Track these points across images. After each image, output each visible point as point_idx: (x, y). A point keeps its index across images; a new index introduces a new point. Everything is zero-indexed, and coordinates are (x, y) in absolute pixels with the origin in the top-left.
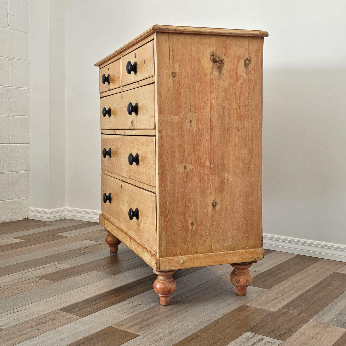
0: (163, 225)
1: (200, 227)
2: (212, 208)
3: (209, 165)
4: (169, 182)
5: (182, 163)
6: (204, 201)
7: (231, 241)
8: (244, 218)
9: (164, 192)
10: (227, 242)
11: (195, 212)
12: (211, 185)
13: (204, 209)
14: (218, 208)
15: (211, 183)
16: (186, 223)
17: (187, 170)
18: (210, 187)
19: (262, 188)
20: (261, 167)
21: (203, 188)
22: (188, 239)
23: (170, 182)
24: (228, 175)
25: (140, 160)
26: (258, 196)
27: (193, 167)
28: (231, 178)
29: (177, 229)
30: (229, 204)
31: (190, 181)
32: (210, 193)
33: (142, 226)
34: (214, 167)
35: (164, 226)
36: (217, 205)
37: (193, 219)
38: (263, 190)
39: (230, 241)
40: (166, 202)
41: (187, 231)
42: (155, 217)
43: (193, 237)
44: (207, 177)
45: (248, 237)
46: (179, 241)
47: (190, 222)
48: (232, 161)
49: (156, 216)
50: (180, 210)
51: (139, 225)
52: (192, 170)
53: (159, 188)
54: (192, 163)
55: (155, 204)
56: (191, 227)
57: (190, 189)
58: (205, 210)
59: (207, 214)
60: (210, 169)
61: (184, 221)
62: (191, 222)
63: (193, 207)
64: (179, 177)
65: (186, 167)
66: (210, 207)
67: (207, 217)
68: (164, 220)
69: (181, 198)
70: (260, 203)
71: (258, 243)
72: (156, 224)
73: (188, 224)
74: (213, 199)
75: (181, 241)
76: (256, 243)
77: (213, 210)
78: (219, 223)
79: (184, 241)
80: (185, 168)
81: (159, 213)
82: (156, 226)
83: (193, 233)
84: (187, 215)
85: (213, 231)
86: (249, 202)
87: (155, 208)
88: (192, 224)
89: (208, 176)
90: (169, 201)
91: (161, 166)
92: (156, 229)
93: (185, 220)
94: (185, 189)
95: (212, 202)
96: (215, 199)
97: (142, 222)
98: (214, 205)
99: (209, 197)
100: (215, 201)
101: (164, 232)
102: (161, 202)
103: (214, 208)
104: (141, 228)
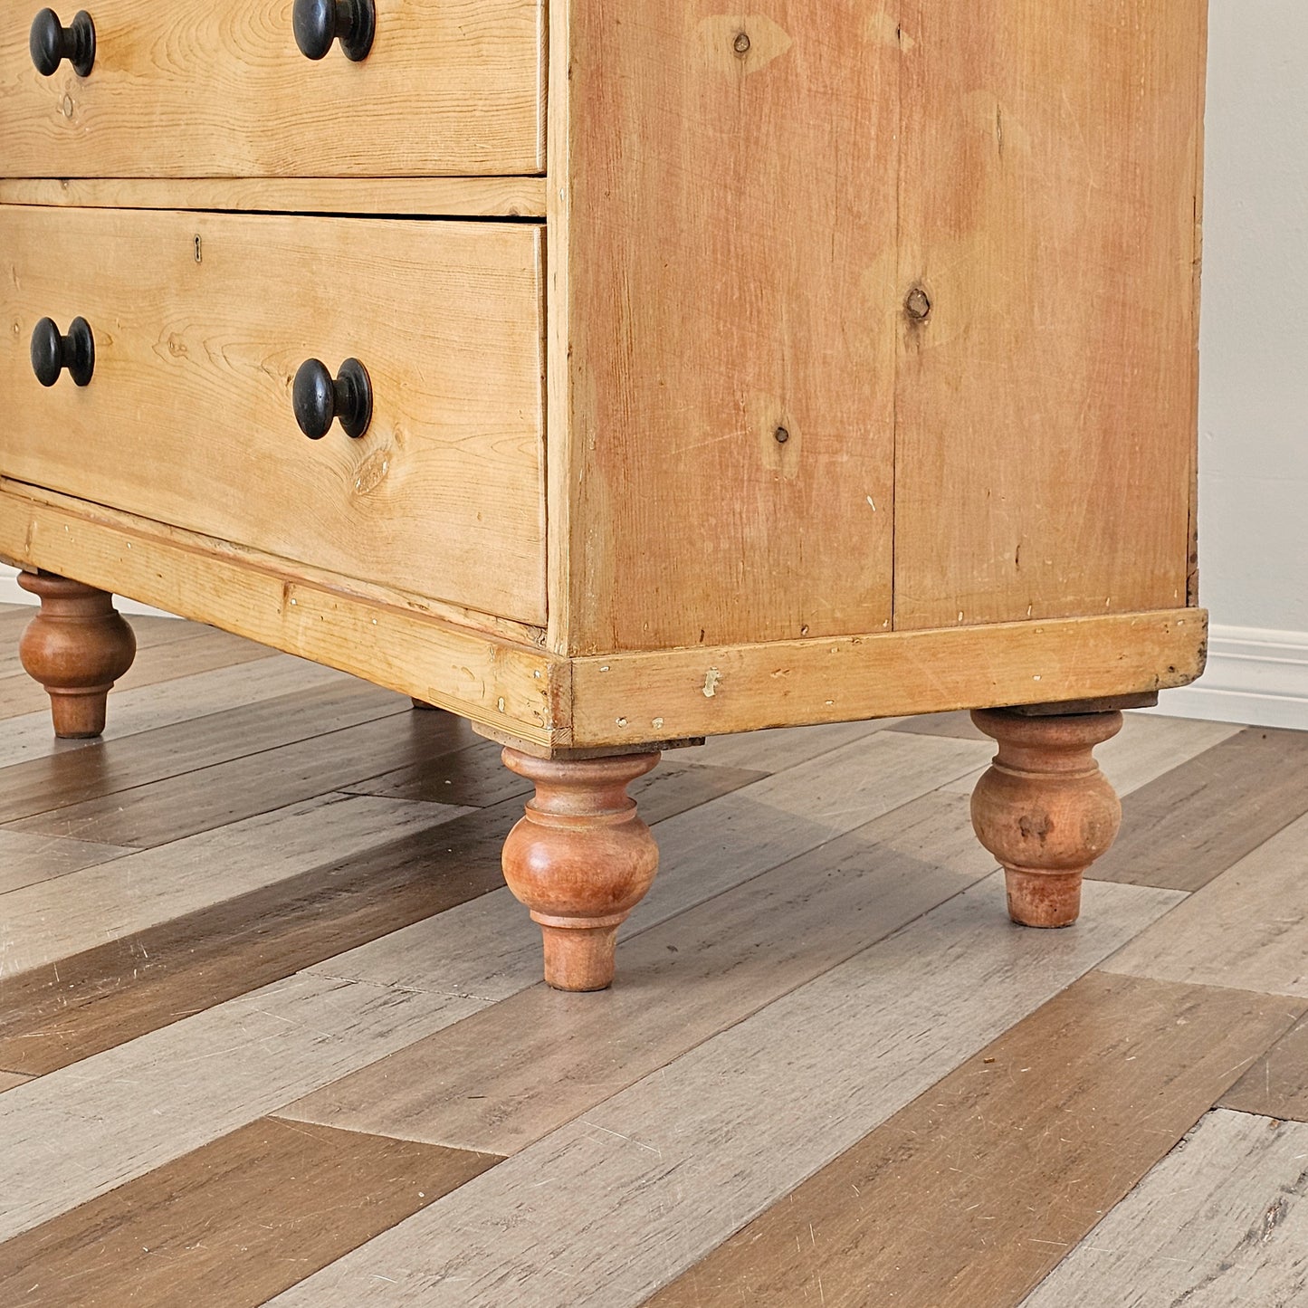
0: (592, 435)
1: (824, 459)
2: (903, 329)
3: (889, 34)
4: (635, 137)
5: (722, 12)
6: (855, 280)
7: (1010, 555)
8: (1089, 406)
9: (607, 201)
10: (985, 566)
11: (801, 356)
12: (902, 174)
13: (856, 335)
14: (937, 329)
15: (899, 162)
16: (744, 427)
17: (755, 62)
18: (892, 192)
19: (1201, 212)
20: (1200, 76)
21: (851, 190)
22: (750, 533)
23: (644, 137)
24: (1005, 117)
25: (380, 18)
26: (1177, 268)
27: (788, 42)
28: (1019, 136)
29: (682, 467)
30: (1008, 313)
31: (773, 144)
32: (894, 232)
33: (399, 473)
34: (918, 51)
35: (601, 436)
36: (932, 314)
37: (783, 399)
38: (1206, 228)
39: (1007, 556)
40: (615, 275)
41: (749, 480)
42: (539, 379)
43: (782, 524)
44: (874, 119)
45: (1110, 535)
46: (699, 545)
47: (765, 417)
48: (1027, 21)
49: (544, 378)
50: (706, 336)
51: (369, 476)
52: (782, 64)
53: (572, 177)
54: (785, 13)
55: (537, 294)
56: (775, 457)
57: (771, 198)
58: (858, 345)
59: (874, 372)
60: (897, 65)
61: (730, 412)
62: (771, 423)
63: (785, 317)
64: (703, 107)
65: (744, 40)
66: (893, 325)
67: (873, 392)
68: (600, 402)
69: (714, 252)
70: (1186, 312)
71: (1172, 574)
72: (540, 433)
73: (755, 435)
74: (908, 273)
75: (709, 546)
76: (1156, 572)
77: (907, 346)
78: (941, 438)
79: (724, 545)
80: (741, 43)
81: (570, 347)
82: (541, 445)
83: (786, 493)
84: (751, 370)
85: (904, 487)
86: (1124, 305)
87: (538, 320)
88: (781, 435)
89: (885, 109)
90: (635, 274)
91: (590, 21)
92: (541, 467)
93: (737, 407)
94: (740, 193)
95: (906, 291)
96: (924, 273)
97: (401, 447)
98: (916, 313)
99: (884, 257)
100: (920, 284)
101: (599, 480)
102: (586, 271)
103: (918, 336)
104: (389, 488)
